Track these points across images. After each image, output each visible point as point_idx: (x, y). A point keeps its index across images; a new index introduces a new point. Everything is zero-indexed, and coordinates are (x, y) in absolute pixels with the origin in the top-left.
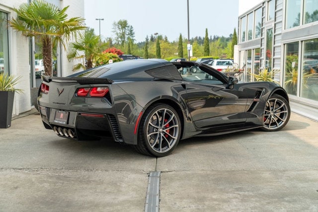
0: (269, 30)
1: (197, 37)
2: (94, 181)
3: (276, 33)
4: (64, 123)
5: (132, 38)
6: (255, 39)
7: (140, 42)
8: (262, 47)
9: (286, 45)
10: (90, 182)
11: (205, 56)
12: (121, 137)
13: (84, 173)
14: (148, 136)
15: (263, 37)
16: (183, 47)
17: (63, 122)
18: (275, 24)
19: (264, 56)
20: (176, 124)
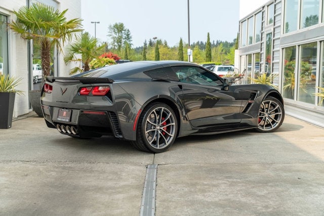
0: (269, 34)
1: (198, 42)
2: (96, 171)
3: (276, 37)
4: (68, 120)
5: (129, 42)
6: (255, 43)
7: (138, 47)
8: (262, 52)
9: (284, 50)
10: (93, 171)
11: (206, 61)
12: (120, 133)
13: (86, 165)
14: (146, 132)
15: (263, 41)
16: (184, 52)
17: (66, 120)
18: (274, 29)
19: (263, 61)
20: (172, 122)
